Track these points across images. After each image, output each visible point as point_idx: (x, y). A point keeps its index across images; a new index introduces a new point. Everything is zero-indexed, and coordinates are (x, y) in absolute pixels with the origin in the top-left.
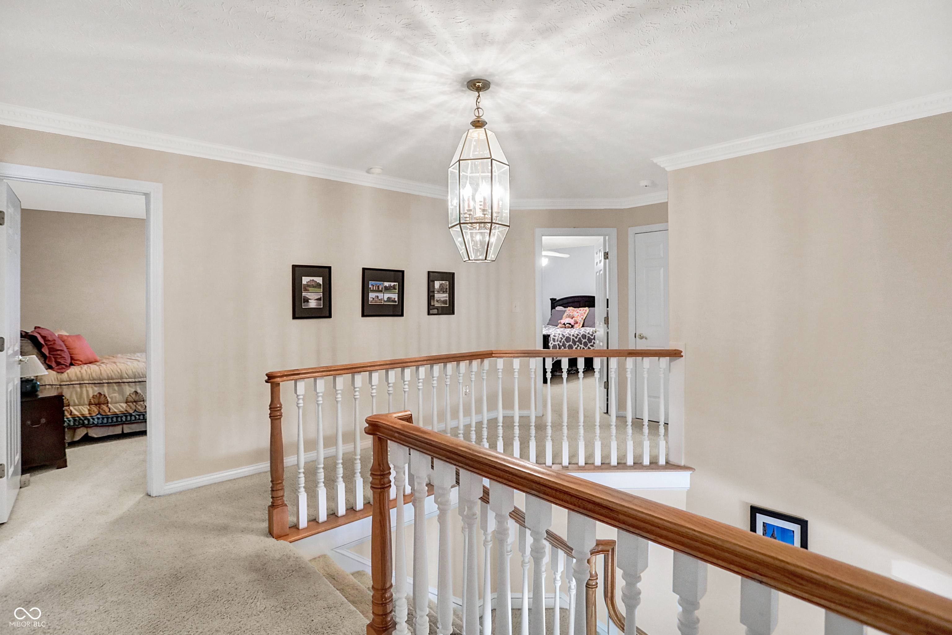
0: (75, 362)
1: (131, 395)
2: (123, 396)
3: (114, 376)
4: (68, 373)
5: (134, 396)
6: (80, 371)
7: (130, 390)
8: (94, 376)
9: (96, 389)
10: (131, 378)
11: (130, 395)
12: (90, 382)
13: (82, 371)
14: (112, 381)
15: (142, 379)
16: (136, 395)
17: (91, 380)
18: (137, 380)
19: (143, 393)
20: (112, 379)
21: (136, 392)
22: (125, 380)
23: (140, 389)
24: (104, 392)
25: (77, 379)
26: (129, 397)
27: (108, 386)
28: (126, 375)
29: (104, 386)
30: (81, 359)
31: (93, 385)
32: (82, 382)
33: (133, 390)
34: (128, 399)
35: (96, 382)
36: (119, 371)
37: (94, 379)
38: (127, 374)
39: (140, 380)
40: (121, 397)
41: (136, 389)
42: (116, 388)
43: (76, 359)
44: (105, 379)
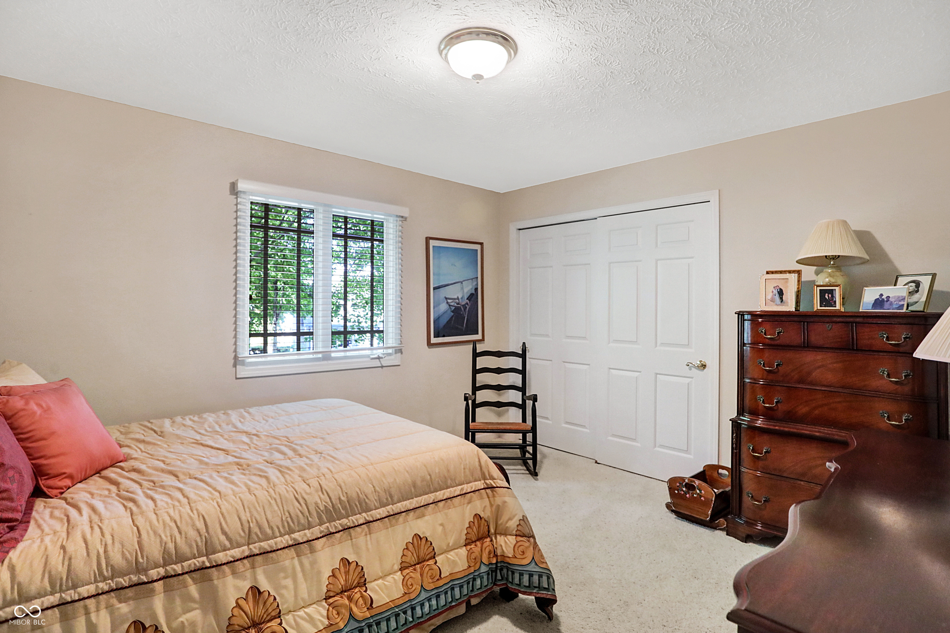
0: (51, 482)
1: (242, 602)
2: (217, 613)
3: (185, 549)
4: (12, 569)
5: (249, 607)
6: (63, 547)
7: (237, 588)
8: (117, 559)
9: (124, 608)
10: (239, 546)
11: (238, 605)
12: (104, 586)
13: (70, 548)
14: (178, 568)
15: (271, 542)
16: (256, 602)
17: (105, 579)
18: (255, 548)
19: (276, 589)
20: (180, 559)
21: (256, 591)
22: (221, 557)
23: (268, 577)
24: (154, 616)
25: (52, 583)
26: (236, 612)
27: (167, 590)
28: (223, 538)
29: (152, 592)
30: (68, 471)
31: (113, 599)
32: (68, 596)
33: (246, 585)
34: (234, 621)
35: (124, 581)
36: (200, 525)
37: (116, 573)
38: (224, 533)
39: (265, 545)
40: (211, 619)
41: (255, 579)
42: (193, 590)
43: (53, 472)
44: (157, 566)
